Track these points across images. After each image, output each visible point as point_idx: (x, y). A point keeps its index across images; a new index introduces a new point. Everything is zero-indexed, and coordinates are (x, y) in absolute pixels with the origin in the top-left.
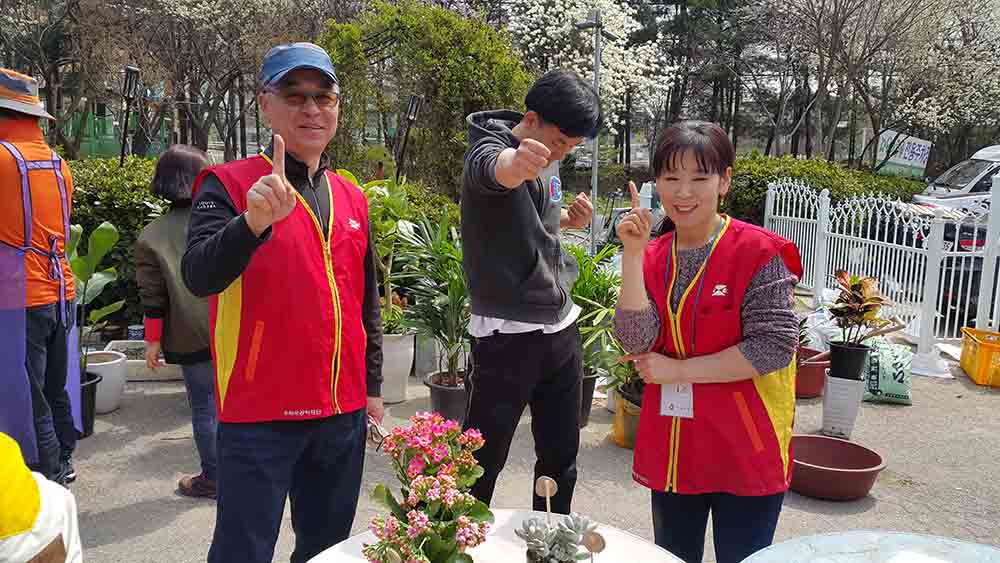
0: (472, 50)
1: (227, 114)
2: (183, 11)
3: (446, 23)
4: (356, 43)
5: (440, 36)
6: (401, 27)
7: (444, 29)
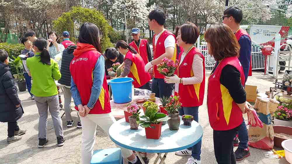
0: (93, 17)
1: (44, 30)
2: (30, 7)
3: (88, 11)
4: (69, 16)
5: (87, 14)
6: (78, 13)
7: (87, 13)
